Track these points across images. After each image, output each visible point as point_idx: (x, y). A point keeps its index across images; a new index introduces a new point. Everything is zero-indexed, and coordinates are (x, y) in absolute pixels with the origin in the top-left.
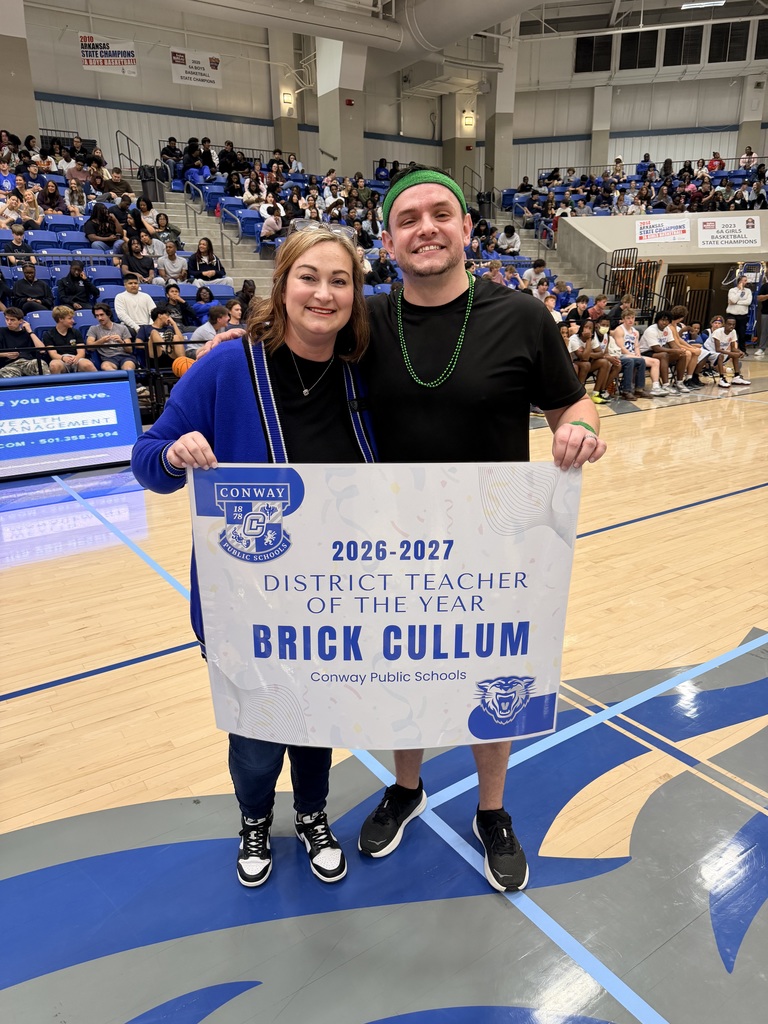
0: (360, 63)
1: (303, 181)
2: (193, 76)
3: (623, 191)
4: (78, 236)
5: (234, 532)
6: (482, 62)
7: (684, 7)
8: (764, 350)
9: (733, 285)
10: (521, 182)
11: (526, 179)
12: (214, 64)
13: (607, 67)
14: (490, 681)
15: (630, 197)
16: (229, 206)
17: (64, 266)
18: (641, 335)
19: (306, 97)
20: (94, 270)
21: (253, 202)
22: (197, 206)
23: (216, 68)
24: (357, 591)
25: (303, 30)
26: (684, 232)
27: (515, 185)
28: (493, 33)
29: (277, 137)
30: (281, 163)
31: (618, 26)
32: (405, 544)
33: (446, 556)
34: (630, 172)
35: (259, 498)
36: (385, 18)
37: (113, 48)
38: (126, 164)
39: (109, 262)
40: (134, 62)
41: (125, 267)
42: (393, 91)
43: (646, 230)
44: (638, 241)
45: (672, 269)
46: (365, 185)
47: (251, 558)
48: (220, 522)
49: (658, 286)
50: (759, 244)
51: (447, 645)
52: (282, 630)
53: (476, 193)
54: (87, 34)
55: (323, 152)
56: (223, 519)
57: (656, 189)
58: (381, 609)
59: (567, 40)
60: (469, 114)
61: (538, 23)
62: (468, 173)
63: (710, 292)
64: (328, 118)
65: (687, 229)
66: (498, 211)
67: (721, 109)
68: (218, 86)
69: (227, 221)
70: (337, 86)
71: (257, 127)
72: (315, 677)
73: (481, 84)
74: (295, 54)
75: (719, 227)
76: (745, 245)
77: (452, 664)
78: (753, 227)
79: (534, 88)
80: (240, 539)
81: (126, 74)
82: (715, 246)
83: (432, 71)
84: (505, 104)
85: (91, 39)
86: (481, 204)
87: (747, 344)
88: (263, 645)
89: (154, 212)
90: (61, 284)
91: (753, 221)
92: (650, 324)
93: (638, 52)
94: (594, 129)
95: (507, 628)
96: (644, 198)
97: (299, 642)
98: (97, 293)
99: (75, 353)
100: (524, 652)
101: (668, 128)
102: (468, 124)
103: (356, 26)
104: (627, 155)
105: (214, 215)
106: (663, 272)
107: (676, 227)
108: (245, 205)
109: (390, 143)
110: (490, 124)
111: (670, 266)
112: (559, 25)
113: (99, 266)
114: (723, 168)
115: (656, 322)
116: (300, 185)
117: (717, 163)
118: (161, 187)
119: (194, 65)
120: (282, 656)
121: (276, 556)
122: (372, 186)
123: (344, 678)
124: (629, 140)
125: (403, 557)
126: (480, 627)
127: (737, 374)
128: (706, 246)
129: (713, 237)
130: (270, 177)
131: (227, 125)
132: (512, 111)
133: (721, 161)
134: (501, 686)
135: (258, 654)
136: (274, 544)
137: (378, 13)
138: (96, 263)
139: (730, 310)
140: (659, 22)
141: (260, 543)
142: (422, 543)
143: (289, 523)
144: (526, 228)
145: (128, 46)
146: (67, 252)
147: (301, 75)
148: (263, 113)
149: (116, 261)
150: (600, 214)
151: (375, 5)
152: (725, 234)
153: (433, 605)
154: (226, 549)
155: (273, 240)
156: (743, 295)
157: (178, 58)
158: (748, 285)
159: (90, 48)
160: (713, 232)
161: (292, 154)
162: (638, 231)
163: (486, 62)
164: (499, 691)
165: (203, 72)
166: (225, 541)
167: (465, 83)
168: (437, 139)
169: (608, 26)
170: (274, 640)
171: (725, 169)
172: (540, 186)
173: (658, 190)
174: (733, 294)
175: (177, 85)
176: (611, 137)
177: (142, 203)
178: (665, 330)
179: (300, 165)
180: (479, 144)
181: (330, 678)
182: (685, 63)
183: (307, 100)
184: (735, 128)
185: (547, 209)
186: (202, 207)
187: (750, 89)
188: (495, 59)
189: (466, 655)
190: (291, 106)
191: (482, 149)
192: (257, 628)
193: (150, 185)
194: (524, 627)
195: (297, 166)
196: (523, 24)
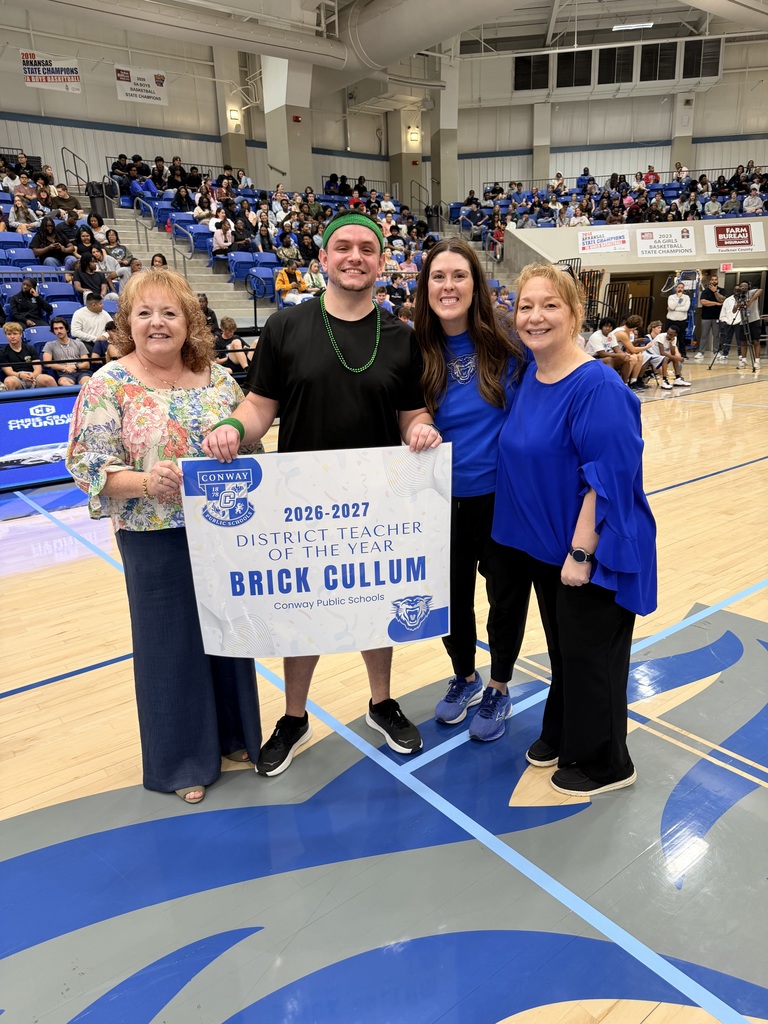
0: (306, 81)
1: (253, 197)
2: (138, 93)
3: (566, 204)
4: (27, 253)
5: (213, 506)
6: (424, 80)
7: (615, 28)
8: (703, 353)
9: (672, 292)
10: (467, 195)
11: (472, 193)
12: (160, 81)
13: (545, 85)
14: (401, 600)
15: (572, 208)
16: (180, 222)
17: (15, 283)
18: (587, 341)
19: (253, 114)
20: (46, 286)
21: (203, 218)
22: (147, 222)
23: (162, 85)
24: (304, 542)
25: (248, 48)
26: (624, 242)
27: (462, 199)
28: (434, 52)
29: (225, 153)
30: (229, 178)
31: (554, 46)
32: (335, 507)
33: (365, 514)
34: (571, 185)
35: (230, 481)
36: (329, 37)
37: (55, 65)
38: (73, 180)
39: (61, 279)
40: (77, 79)
41: (78, 284)
42: (339, 109)
43: (588, 241)
44: (581, 251)
45: (615, 278)
46: (315, 200)
47: (226, 524)
48: (202, 500)
49: (602, 294)
50: (694, 253)
51: (370, 577)
52: (252, 574)
53: (424, 207)
54: (29, 51)
55: (271, 168)
56: (205, 497)
57: (596, 201)
58: (321, 554)
59: (506, 59)
60: (414, 130)
61: (477, 43)
62: (415, 187)
63: (651, 299)
64: (276, 133)
65: (627, 239)
66: (446, 224)
67: (654, 125)
68: (164, 102)
69: (179, 236)
70: (284, 103)
71: (204, 143)
72: (278, 606)
73: (424, 101)
74: (241, 71)
75: (656, 237)
76: (681, 254)
77: (373, 590)
78: (688, 237)
79: (476, 105)
80: (218, 511)
81: (70, 90)
82: (653, 255)
83: (377, 89)
84: (448, 120)
85: (33, 56)
86: (429, 217)
87: (687, 348)
88: (238, 586)
89: (105, 228)
90: (13, 301)
91: (688, 232)
92: (595, 331)
93: (573, 71)
94: (535, 144)
95: (410, 561)
96: (586, 210)
97: (265, 582)
98: (50, 310)
99: (32, 370)
100: (423, 578)
101: (605, 143)
102: (413, 140)
103: (301, 44)
104: (566, 170)
105: (165, 230)
106: (606, 280)
107: (617, 238)
108: (196, 221)
109: (337, 158)
110: (436, 139)
111: (612, 275)
112: (497, 44)
113: (51, 283)
114: (658, 182)
115: (601, 328)
116: (250, 200)
117: (651, 177)
118: (110, 203)
119: (139, 82)
120: (253, 593)
121: (245, 521)
122: (322, 201)
123: (298, 605)
124: (568, 155)
125: (335, 516)
126: (391, 562)
127: (678, 377)
128: (645, 255)
129: (651, 247)
130: (220, 192)
131: (175, 141)
132: (456, 128)
133: (656, 174)
134: (409, 604)
135: (235, 593)
136: (242, 513)
137: (322, 32)
138: (47, 280)
139: (671, 316)
140: (592, 42)
141: (232, 512)
142: (347, 506)
143: (252, 497)
144: (473, 240)
145: (71, 63)
146: (17, 269)
147: (247, 92)
148: (210, 130)
149: (68, 277)
150: (544, 225)
151: (319, 24)
152: (662, 244)
153: (357, 549)
154: (207, 518)
155: (226, 255)
156: (680, 301)
157: (123, 76)
158: (686, 292)
159: (31, 65)
160: (651, 242)
161: (241, 170)
162: (581, 241)
163: (428, 80)
164: (408, 606)
165: (148, 89)
166: (207, 513)
167: (409, 100)
168: (383, 154)
169: (544, 46)
170: (246, 582)
171: (660, 182)
172: (486, 200)
173: (598, 203)
174: (672, 301)
175: (123, 102)
176: (551, 152)
177: (93, 219)
178: (609, 335)
179: (249, 180)
180: (425, 159)
181: (288, 606)
182: (618, 81)
183: (255, 117)
184: (668, 143)
185: (494, 222)
186: (153, 223)
187: (680, 105)
188: (437, 77)
189: (383, 583)
190: (238, 122)
191: (429, 164)
192: (233, 575)
193: (98, 201)
194: (422, 560)
195: (246, 182)
196: (463, 44)
